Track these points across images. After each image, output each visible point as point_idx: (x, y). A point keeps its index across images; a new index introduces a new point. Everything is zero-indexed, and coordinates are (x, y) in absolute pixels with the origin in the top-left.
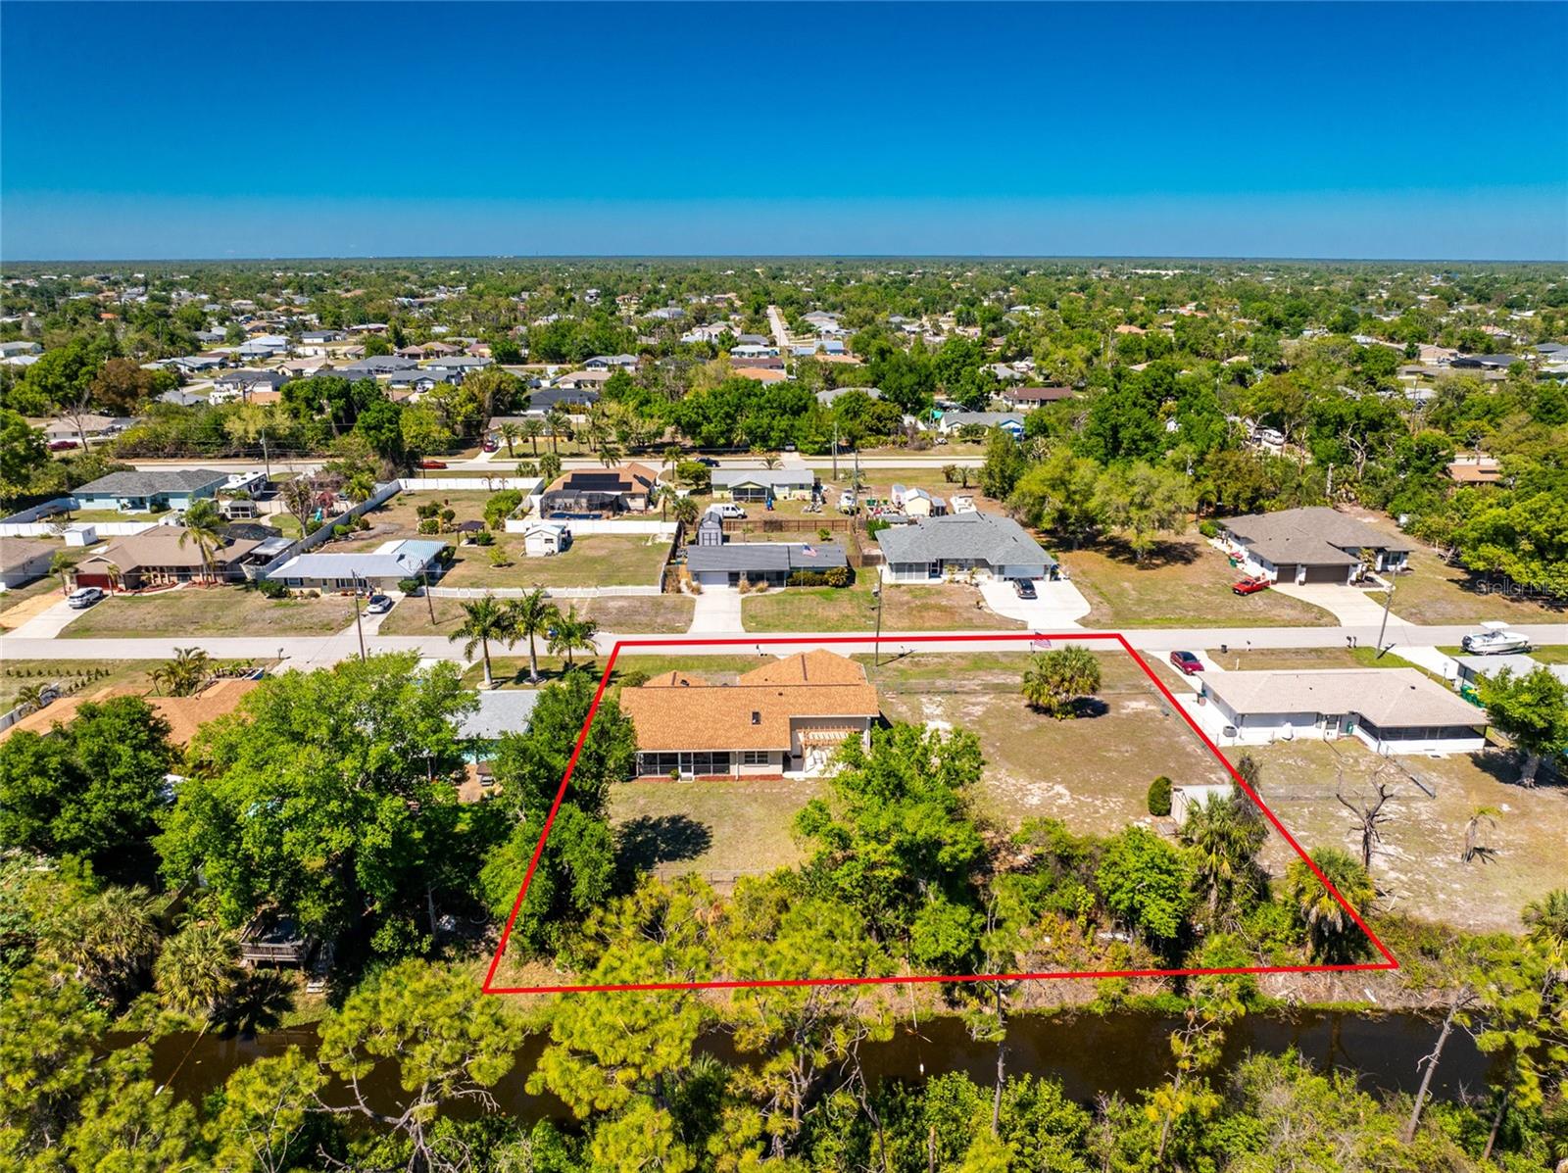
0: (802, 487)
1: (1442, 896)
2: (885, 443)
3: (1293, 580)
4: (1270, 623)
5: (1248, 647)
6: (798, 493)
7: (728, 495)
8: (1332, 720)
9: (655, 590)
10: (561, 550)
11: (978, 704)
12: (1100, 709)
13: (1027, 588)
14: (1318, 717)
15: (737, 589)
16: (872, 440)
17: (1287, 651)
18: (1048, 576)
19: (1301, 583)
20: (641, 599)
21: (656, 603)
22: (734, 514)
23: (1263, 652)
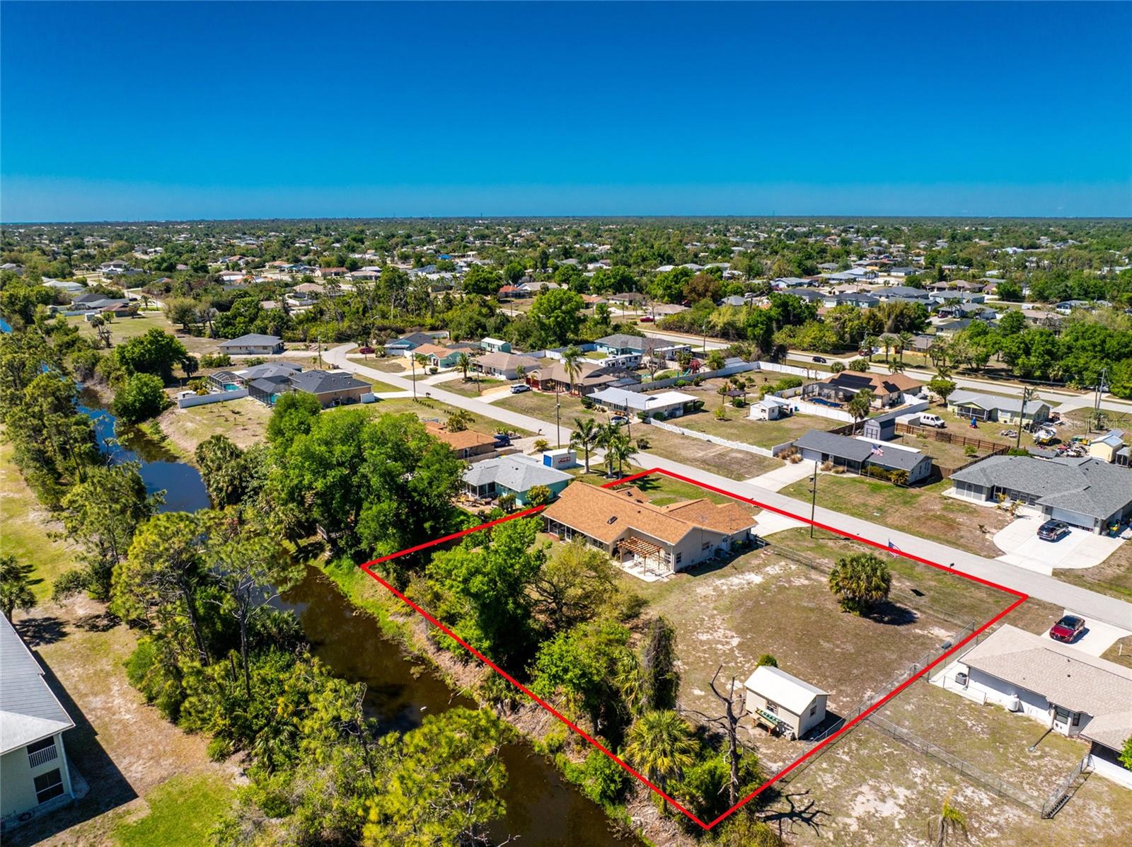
7: (956, 410)
8: (1060, 712)
9: (769, 453)
10: (773, 419)
18: (1097, 529)
20: (753, 456)
21: (757, 460)
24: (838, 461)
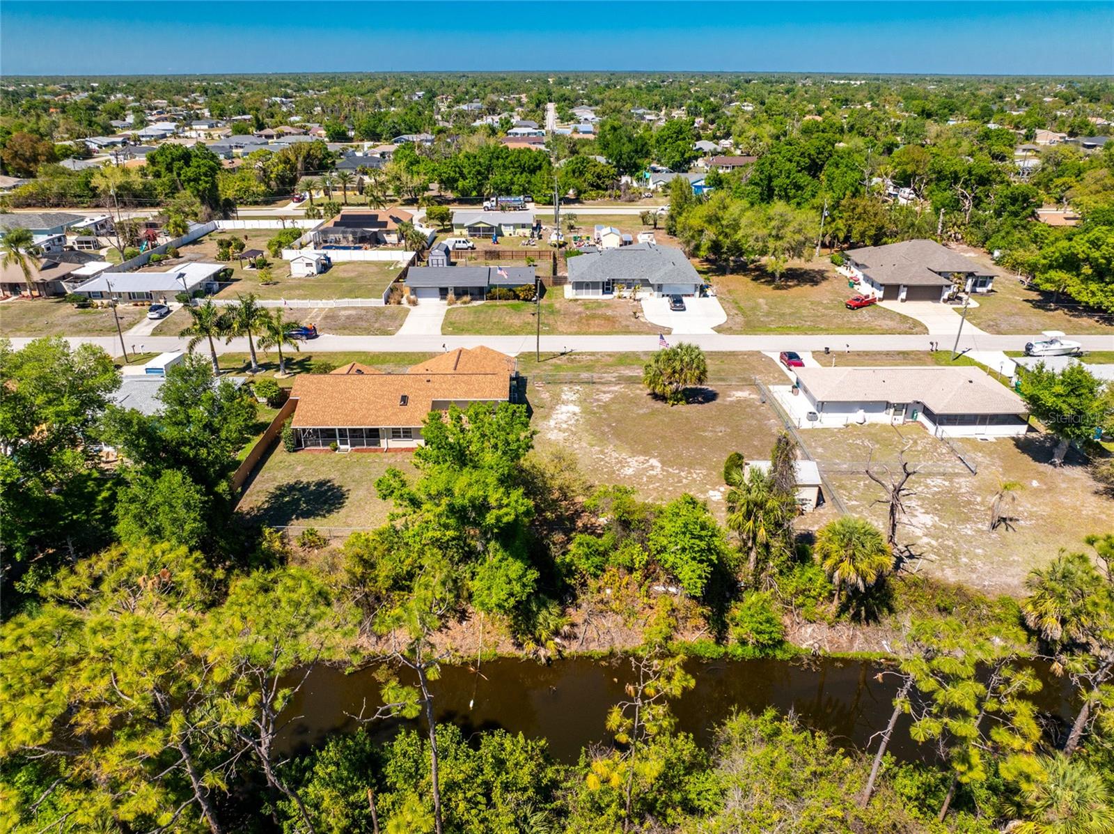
0: (523, 226)
1: (965, 560)
2: (604, 196)
3: (896, 299)
4: (872, 331)
5: (847, 349)
6: (520, 231)
7: (465, 232)
8: (899, 408)
9: (380, 303)
10: (320, 273)
11: (609, 392)
12: (710, 397)
13: (677, 303)
14: (888, 405)
15: (445, 302)
16: (593, 194)
17: (879, 353)
18: (697, 293)
19: (903, 301)
20: (367, 309)
21: (378, 312)
22: (465, 246)
23: (858, 354)
24: (460, 292)
